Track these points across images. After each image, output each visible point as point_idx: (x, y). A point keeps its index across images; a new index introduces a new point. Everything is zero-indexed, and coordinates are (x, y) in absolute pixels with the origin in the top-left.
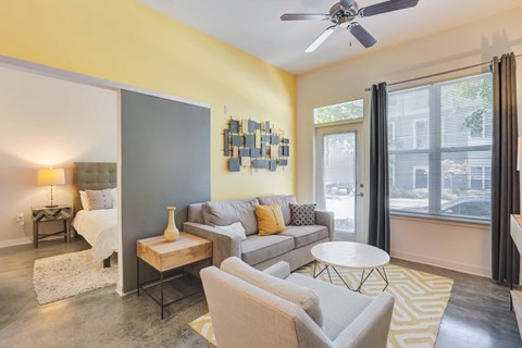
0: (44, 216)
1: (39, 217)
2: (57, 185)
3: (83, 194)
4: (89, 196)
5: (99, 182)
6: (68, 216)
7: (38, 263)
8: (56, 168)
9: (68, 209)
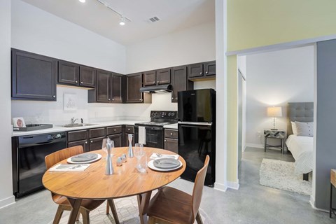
0: (269, 134)
1: (267, 134)
2: (277, 117)
3: (294, 124)
4: (297, 126)
5: (305, 116)
6: (283, 137)
7: (264, 161)
8: (276, 106)
9: (283, 132)
